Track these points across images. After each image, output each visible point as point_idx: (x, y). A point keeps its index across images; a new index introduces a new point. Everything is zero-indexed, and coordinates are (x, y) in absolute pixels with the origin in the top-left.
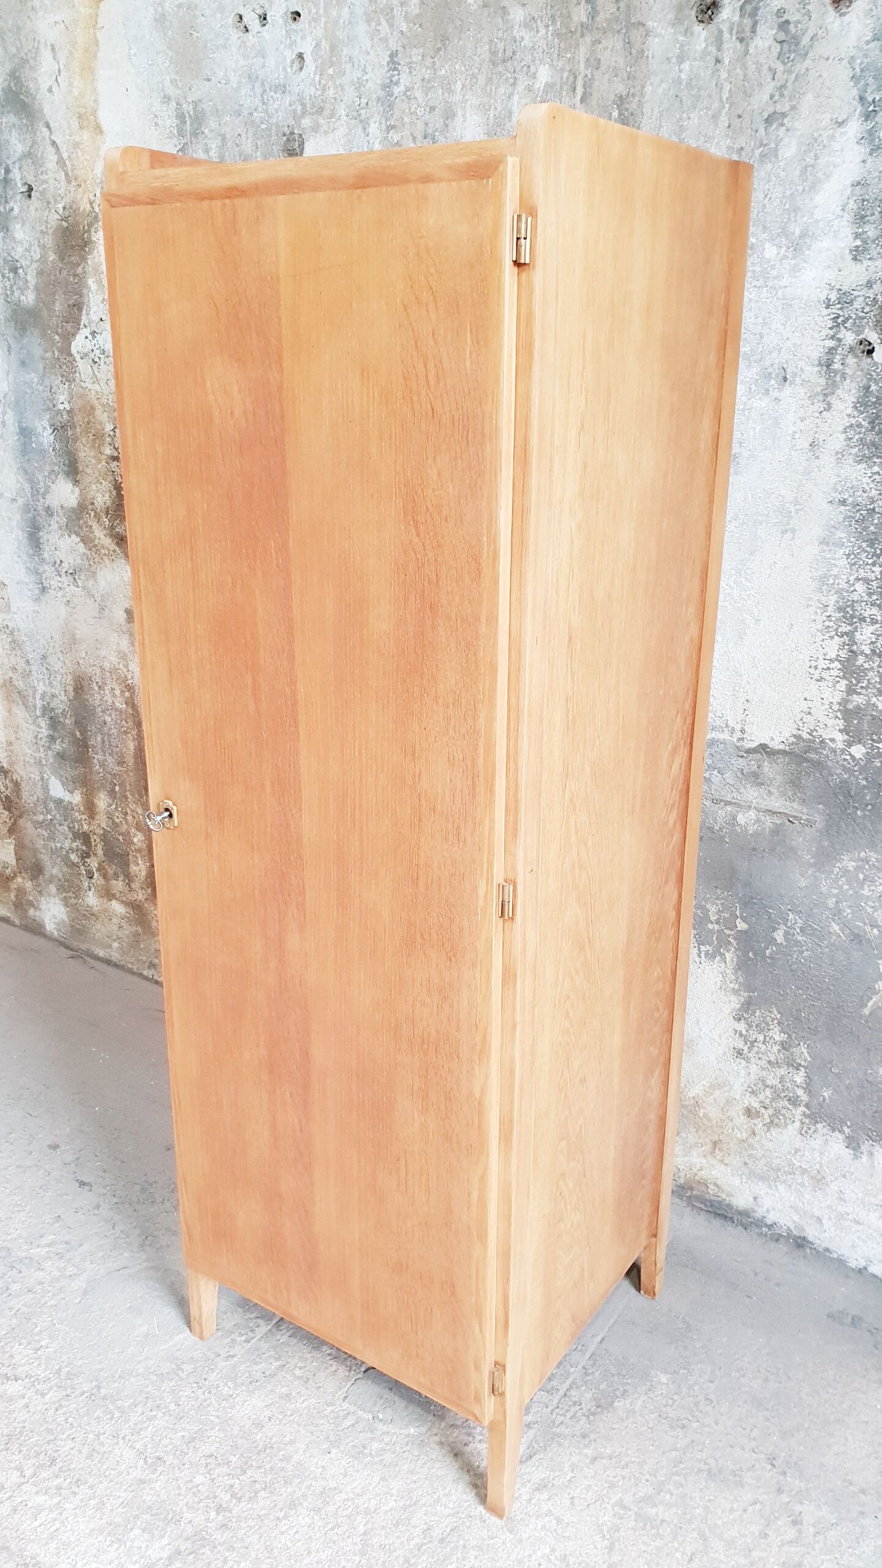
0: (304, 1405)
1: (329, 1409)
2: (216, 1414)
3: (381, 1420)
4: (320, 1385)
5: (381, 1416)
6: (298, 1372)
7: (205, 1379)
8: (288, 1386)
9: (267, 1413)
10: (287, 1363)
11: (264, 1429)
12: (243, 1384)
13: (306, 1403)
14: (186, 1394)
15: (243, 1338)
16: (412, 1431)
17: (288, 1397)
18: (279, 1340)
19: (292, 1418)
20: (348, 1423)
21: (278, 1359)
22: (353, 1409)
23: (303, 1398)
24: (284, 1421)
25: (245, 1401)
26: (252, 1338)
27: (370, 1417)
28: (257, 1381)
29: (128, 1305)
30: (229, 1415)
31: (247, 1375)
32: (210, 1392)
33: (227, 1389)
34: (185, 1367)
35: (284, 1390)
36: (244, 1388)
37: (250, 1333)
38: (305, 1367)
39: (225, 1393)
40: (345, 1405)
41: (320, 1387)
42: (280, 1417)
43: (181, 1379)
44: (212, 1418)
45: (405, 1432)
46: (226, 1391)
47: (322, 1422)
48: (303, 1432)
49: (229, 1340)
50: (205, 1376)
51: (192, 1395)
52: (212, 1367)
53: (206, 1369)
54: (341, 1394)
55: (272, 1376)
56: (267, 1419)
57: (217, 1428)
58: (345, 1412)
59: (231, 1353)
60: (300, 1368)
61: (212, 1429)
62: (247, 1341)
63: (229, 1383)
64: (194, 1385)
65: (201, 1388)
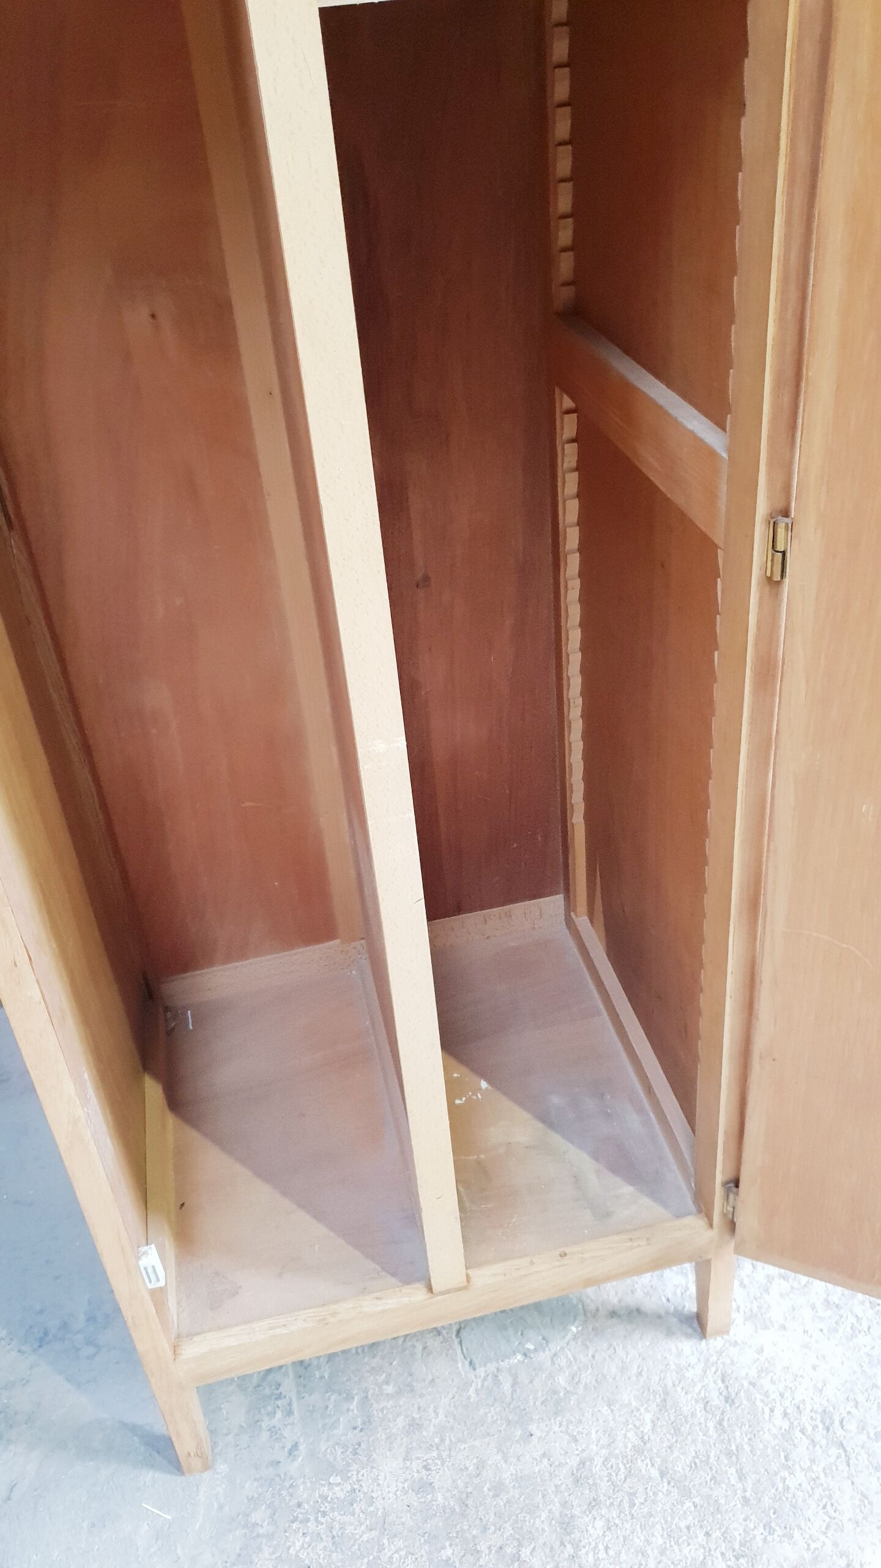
0: (441, 1416)
1: (471, 1392)
2: (363, 1527)
3: (536, 1350)
4: (430, 1377)
5: (530, 1346)
6: (390, 1389)
7: (299, 1505)
8: (398, 1415)
9: (416, 1465)
10: (366, 1391)
11: (436, 1485)
12: (348, 1465)
13: (441, 1412)
14: (298, 1544)
15: (279, 1415)
16: (574, 1329)
17: (414, 1426)
18: (322, 1377)
19: (447, 1442)
20: (507, 1386)
21: (349, 1398)
22: (492, 1367)
23: (431, 1410)
24: (445, 1454)
25: (376, 1479)
26: (290, 1404)
27: (519, 1357)
28: (359, 1444)
29: (85, 1525)
30: (380, 1513)
31: (339, 1451)
32: (324, 1514)
33: (337, 1489)
34: (255, 1517)
35: (401, 1422)
36: (355, 1467)
37: (279, 1403)
38: (389, 1375)
39: (341, 1495)
40: (481, 1371)
41: (433, 1380)
42: (435, 1454)
43: (270, 1536)
44: (365, 1537)
45: (569, 1336)
46: (339, 1493)
47: (482, 1412)
48: (477, 1443)
49: (265, 1436)
50: (294, 1502)
51: (308, 1539)
52: (287, 1484)
53: (284, 1493)
54: (462, 1366)
55: (368, 1421)
56: (424, 1472)
57: (385, 1541)
58: (490, 1378)
59: (289, 1446)
60: (387, 1383)
61: (382, 1547)
62: (290, 1413)
63: (332, 1480)
64: (295, 1526)
65: (308, 1520)
